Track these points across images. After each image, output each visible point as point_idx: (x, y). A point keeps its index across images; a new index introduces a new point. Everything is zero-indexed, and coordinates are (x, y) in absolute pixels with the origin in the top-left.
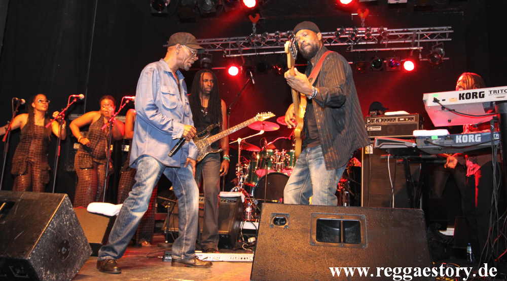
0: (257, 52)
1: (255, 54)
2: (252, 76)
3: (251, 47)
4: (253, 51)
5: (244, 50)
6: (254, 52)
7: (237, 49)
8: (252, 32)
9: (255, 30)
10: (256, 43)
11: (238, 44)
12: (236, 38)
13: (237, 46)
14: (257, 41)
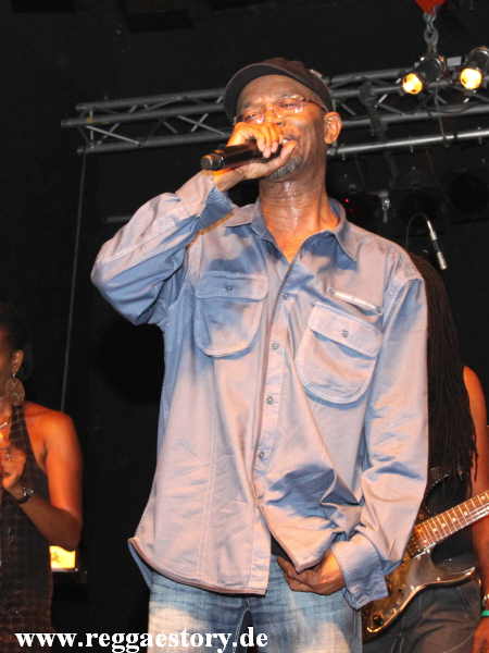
0: (448, 132)
1: (440, 138)
2: (433, 236)
3: (423, 109)
4: (427, 127)
5: (391, 124)
6: (437, 133)
7: (367, 121)
8: (423, 49)
9: (433, 42)
10: (442, 92)
11: (366, 102)
12: (358, 78)
13: (362, 111)
14: (444, 83)
